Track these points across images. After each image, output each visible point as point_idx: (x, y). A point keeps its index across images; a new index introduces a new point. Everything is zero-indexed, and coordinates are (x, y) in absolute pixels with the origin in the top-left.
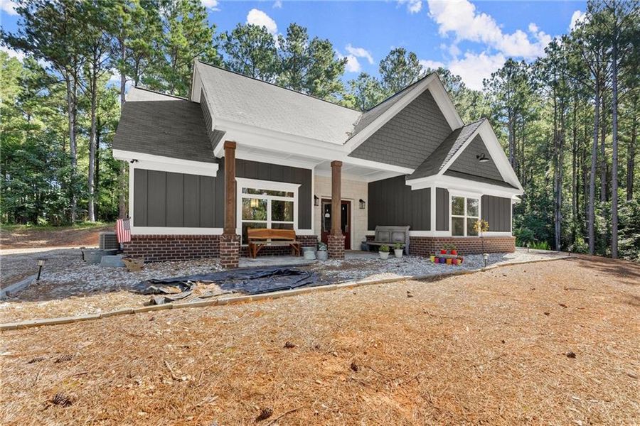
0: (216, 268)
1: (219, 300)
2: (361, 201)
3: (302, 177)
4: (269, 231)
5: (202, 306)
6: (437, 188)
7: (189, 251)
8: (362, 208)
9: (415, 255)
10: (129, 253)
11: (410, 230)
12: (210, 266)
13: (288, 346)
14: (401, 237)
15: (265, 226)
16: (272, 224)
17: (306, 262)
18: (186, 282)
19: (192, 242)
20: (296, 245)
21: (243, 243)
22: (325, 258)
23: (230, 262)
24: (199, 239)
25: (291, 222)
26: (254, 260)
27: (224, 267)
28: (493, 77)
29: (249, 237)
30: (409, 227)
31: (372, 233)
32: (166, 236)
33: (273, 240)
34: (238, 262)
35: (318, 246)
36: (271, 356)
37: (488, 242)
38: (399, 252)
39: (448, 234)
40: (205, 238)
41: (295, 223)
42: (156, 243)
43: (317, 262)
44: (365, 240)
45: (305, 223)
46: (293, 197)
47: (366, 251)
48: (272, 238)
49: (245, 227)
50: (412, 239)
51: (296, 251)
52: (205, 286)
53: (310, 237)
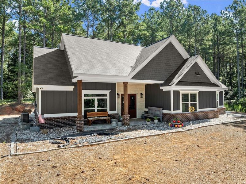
0: (75, 132)
1: (79, 146)
2: (141, 94)
3: (111, 86)
4: (96, 113)
5: (74, 147)
6: (173, 91)
7: (62, 124)
8: (142, 97)
9: (165, 122)
10: (40, 125)
11: (162, 109)
12: (72, 131)
13: (100, 158)
14: (158, 113)
15: (94, 111)
16: (98, 110)
17: (112, 127)
18: (67, 138)
19: (64, 120)
20: (108, 119)
21: (85, 119)
22: (121, 126)
23: (80, 129)
24: (67, 118)
25: (107, 108)
26: (90, 127)
27: (78, 131)
28: (227, 9)
29: (87, 116)
30: (162, 108)
31: (147, 110)
32: (53, 117)
33: (98, 117)
34: (83, 129)
35: (119, 118)
36: (95, 160)
37: (202, 114)
38: (156, 121)
39: (180, 111)
40: (69, 117)
41: (108, 108)
42: (50, 121)
43: (117, 128)
44: (144, 113)
45: (113, 108)
46: (107, 96)
47: (143, 119)
48: (97, 116)
49: (86, 111)
50: (164, 114)
51: (108, 122)
52: (73, 140)
53: (115, 114)
